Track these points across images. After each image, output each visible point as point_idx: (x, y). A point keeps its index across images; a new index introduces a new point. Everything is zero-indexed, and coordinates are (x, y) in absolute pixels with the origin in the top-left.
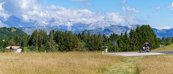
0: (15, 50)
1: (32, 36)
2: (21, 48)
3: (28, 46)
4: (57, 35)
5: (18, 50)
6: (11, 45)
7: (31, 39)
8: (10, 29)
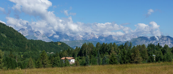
0: (69, 60)
1: (82, 48)
2: (74, 58)
3: (79, 56)
4: (103, 46)
5: (71, 60)
6: (65, 56)
7: (81, 51)
8: (57, 43)
